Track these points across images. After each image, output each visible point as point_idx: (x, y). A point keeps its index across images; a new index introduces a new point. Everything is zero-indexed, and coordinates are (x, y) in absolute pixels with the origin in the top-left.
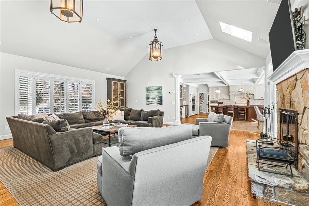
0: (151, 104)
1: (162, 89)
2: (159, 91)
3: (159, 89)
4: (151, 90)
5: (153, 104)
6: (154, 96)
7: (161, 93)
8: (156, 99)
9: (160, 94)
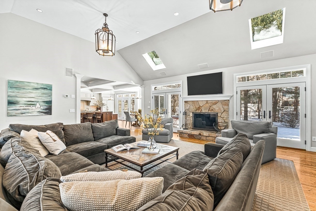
0: (22, 113)
1: (51, 90)
2: (46, 91)
3: (45, 89)
4: (24, 89)
5: (30, 114)
6: (33, 100)
7: (50, 95)
8: (38, 105)
9: (46, 97)
